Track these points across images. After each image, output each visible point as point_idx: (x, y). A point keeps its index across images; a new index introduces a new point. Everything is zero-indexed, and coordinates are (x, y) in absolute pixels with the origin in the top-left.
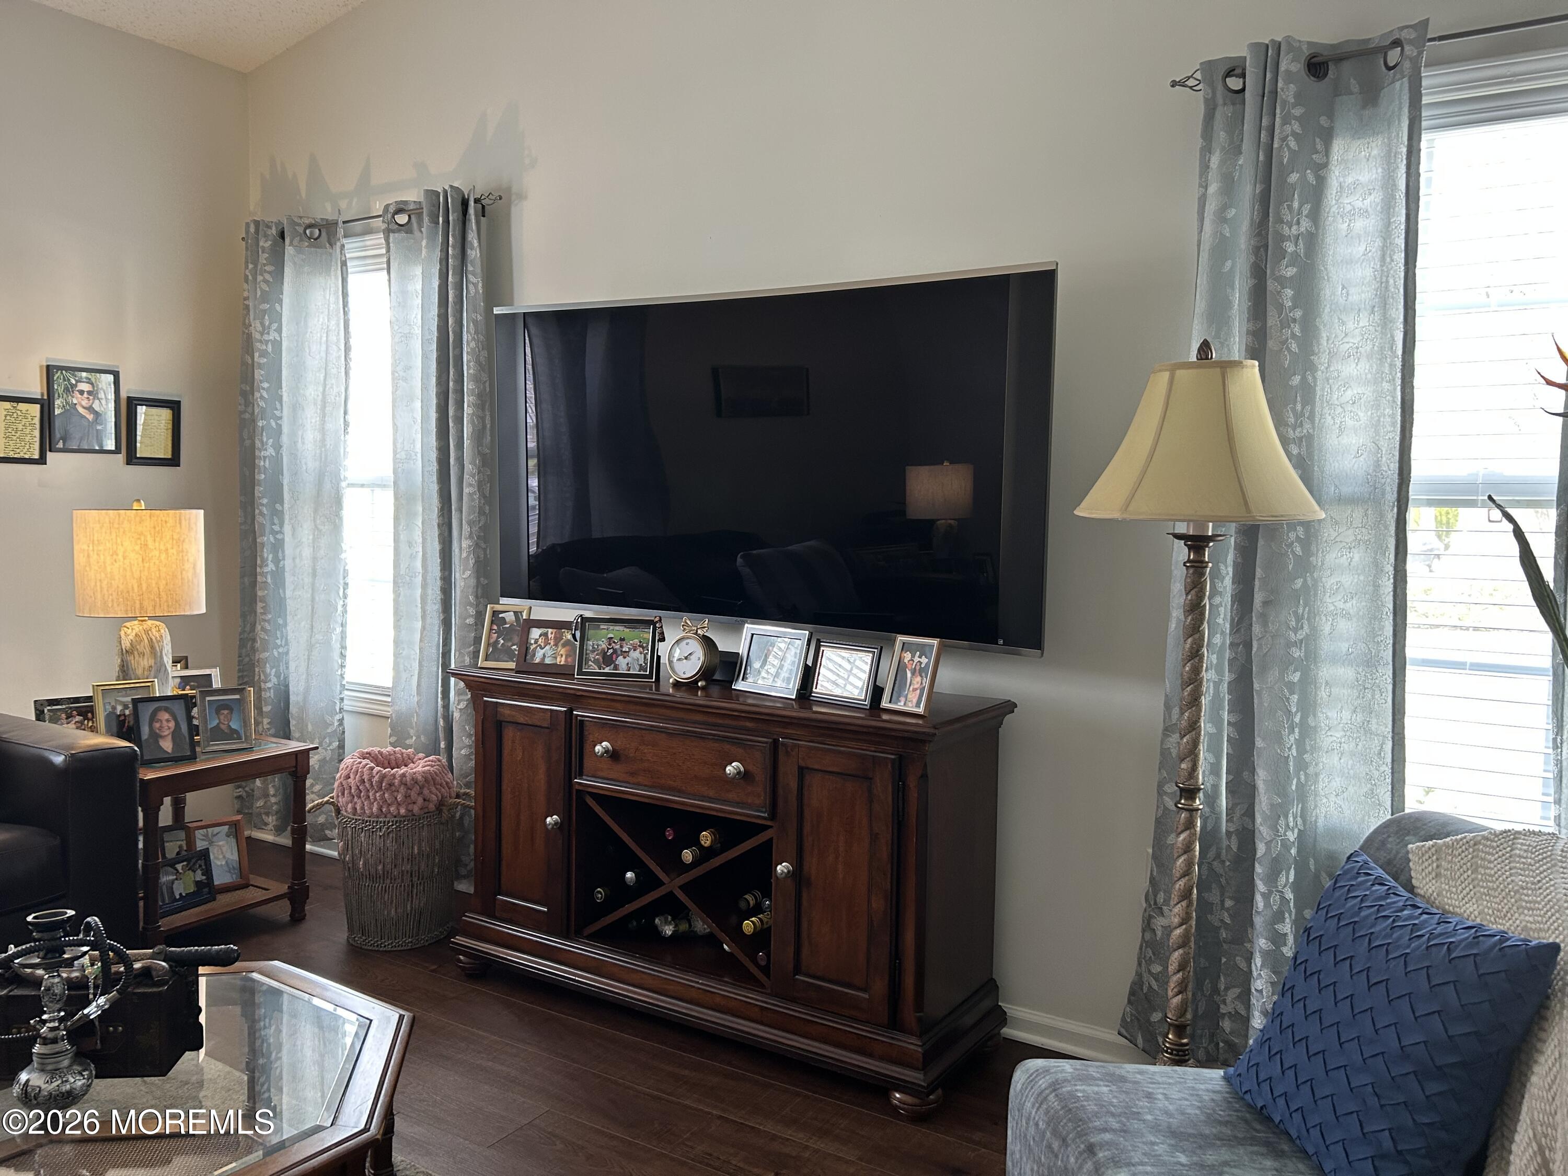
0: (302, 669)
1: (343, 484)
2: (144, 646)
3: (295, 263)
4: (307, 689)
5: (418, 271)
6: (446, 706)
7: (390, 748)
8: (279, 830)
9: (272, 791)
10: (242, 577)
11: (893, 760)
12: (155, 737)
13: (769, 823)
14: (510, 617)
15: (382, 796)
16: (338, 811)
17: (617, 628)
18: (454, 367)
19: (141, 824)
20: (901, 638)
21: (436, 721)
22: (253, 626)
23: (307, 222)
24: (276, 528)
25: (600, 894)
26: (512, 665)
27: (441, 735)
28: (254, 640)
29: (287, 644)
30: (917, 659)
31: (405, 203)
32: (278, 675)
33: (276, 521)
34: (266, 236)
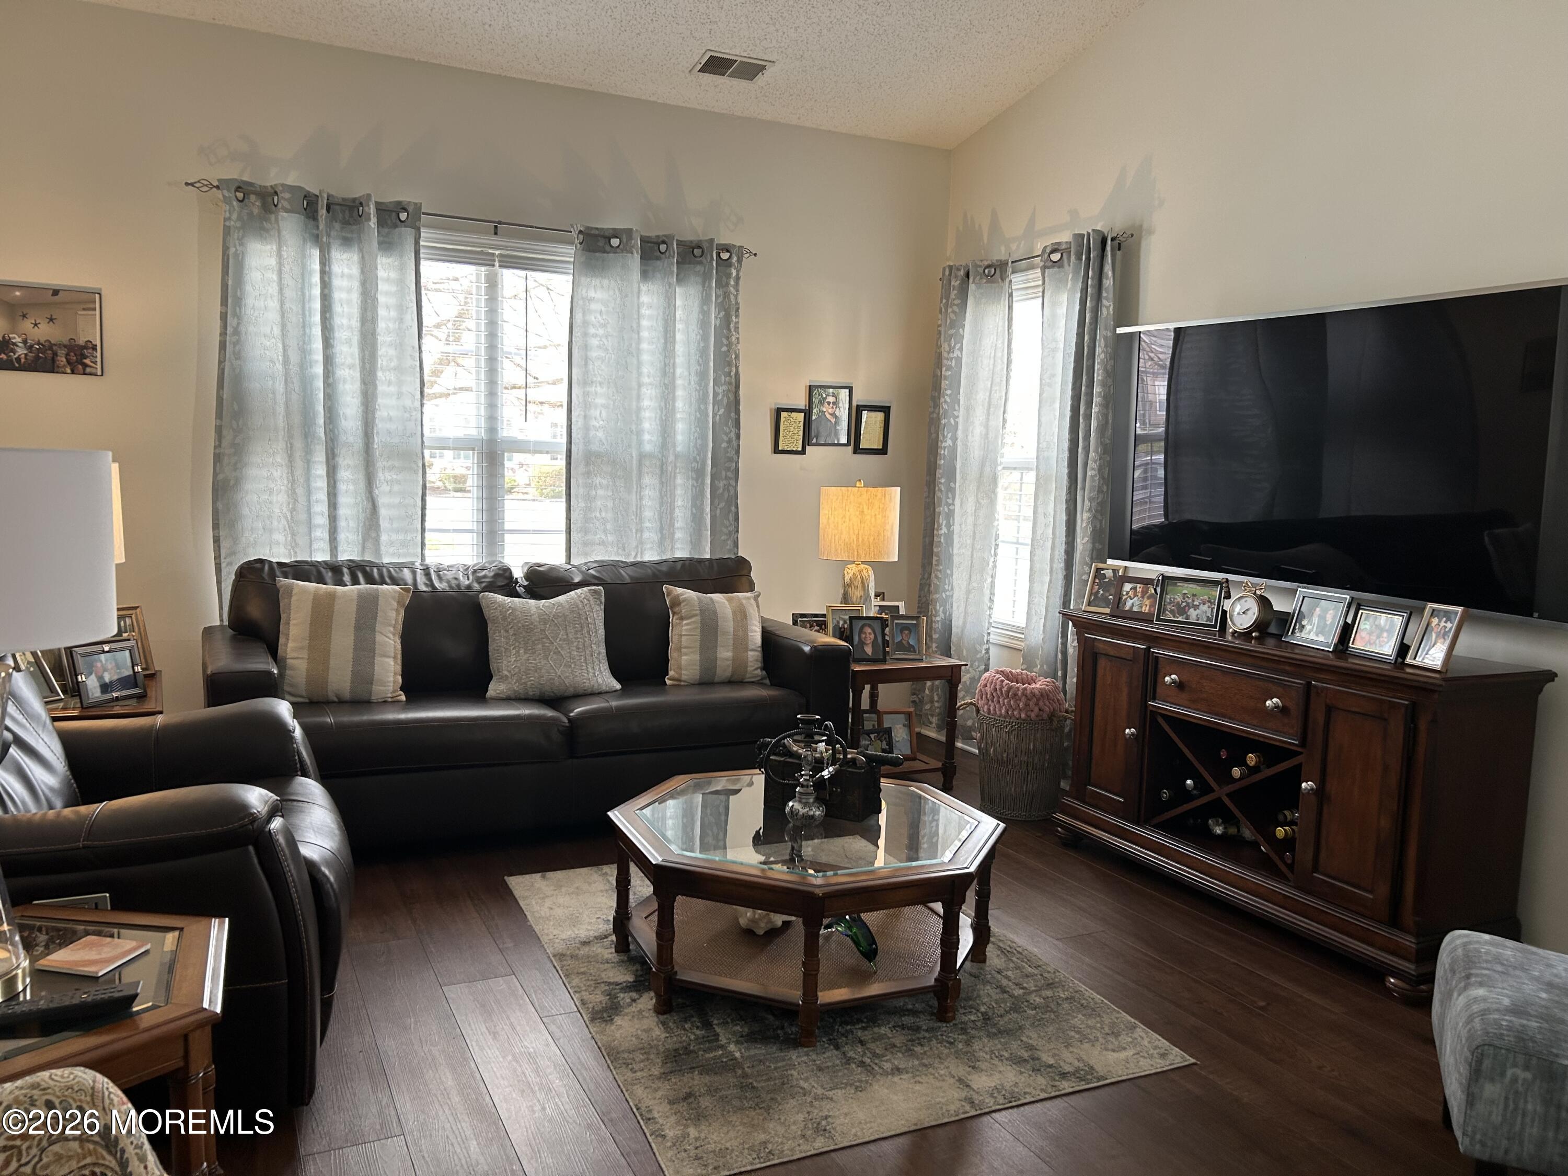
0: (962, 609)
1: (999, 468)
2: (858, 582)
3: (975, 297)
4: (965, 623)
5: (1064, 297)
6: (1065, 644)
7: (1018, 671)
8: (939, 728)
9: (936, 698)
10: (924, 537)
11: (1407, 706)
12: (862, 643)
13: (1299, 749)
14: (1109, 573)
15: (1009, 703)
16: (978, 711)
17: (1191, 586)
18: (1087, 374)
19: (851, 705)
20: (1431, 605)
21: (1057, 655)
22: (930, 574)
23: (986, 263)
24: (950, 501)
25: (1165, 794)
26: (1108, 611)
27: (1059, 666)
28: (930, 585)
29: (952, 589)
30: (1442, 624)
31: (1059, 244)
32: (944, 613)
33: (950, 495)
34: (956, 277)
